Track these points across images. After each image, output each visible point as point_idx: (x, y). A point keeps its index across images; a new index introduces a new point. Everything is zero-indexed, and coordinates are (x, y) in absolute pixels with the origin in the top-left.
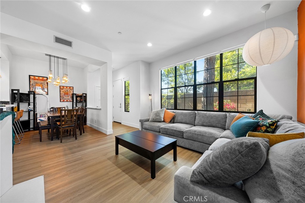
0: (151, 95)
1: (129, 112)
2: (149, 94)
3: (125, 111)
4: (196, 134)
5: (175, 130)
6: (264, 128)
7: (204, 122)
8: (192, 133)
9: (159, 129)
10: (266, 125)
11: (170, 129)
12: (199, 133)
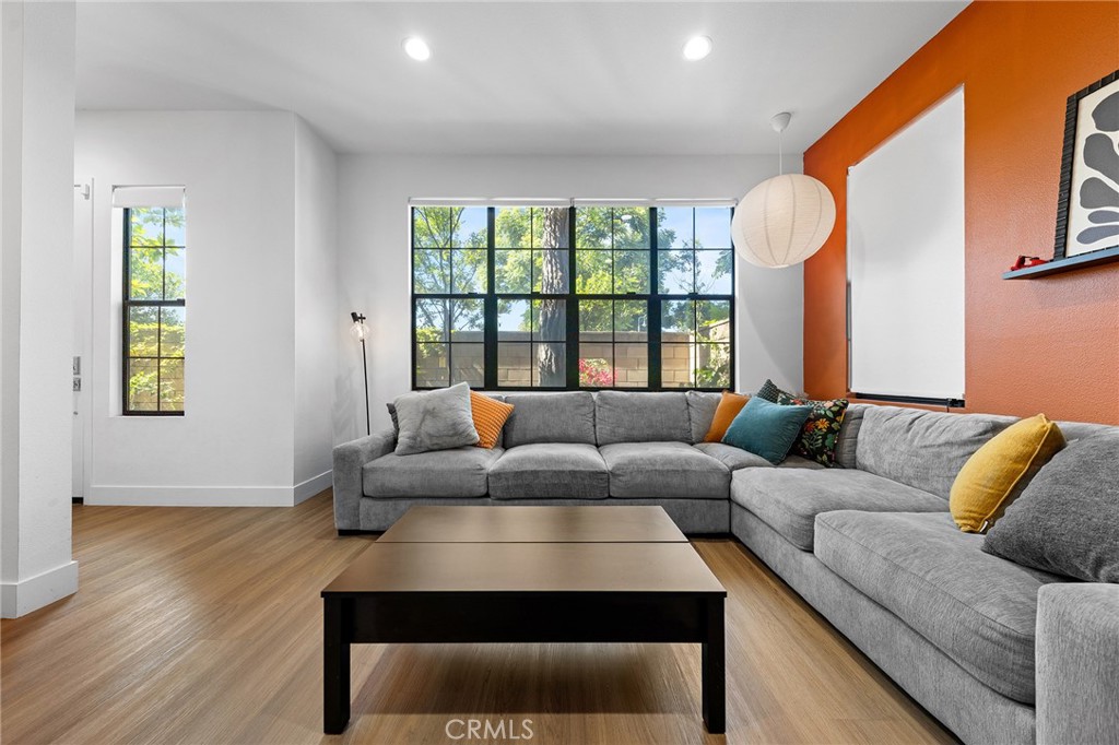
0: (362, 318)
1: (182, 413)
2: (354, 315)
3: (126, 412)
4: (659, 471)
5: (573, 473)
6: (823, 423)
7: (633, 428)
8: (647, 471)
9: (483, 482)
10: (825, 416)
11: (544, 472)
12: (666, 468)
